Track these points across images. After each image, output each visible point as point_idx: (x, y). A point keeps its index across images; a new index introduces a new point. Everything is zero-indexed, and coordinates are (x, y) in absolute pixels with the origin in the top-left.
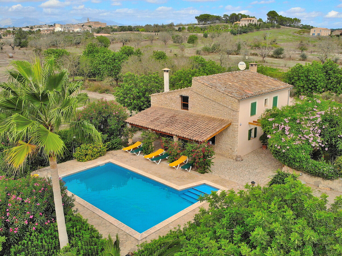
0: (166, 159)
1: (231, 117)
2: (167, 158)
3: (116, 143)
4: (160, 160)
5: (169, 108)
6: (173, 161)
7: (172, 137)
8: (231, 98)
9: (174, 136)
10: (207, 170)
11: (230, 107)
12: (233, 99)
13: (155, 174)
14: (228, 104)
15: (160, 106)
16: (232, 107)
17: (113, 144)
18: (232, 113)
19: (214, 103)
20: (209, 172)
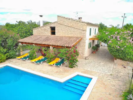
0: (46, 62)
1: (82, 34)
2: (46, 60)
3: (12, 54)
4: (42, 62)
5: (44, 35)
6: (50, 62)
7: (49, 47)
8: (82, 23)
9: (50, 47)
10: (74, 65)
11: (81, 29)
12: (83, 23)
13: (40, 71)
14: (80, 27)
15: (39, 34)
16: (83, 29)
17: (10, 55)
18: (82, 32)
19: (71, 28)
20: (76, 66)
